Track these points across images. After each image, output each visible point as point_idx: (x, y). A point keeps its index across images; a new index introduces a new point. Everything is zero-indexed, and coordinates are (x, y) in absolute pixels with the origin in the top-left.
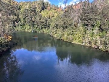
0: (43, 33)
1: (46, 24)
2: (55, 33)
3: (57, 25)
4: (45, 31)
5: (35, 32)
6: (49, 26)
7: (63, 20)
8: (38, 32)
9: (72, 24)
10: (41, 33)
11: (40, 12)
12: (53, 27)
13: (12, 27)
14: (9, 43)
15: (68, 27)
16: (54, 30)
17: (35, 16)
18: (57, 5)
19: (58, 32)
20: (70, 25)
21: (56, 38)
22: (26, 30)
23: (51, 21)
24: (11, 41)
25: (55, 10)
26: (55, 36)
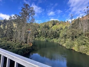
0: (53, 42)
1: (56, 35)
2: (63, 42)
3: (66, 36)
4: (55, 41)
5: (47, 41)
6: (58, 37)
7: (71, 31)
8: (49, 41)
9: (82, 34)
10: (52, 42)
11: (51, 27)
12: (62, 37)
13: (33, 38)
14: (30, 48)
15: (78, 37)
16: (63, 40)
17: (48, 30)
18: (65, 21)
19: (67, 42)
20: (80, 35)
21: (65, 47)
22: (41, 40)
23: (60, 33)
24: (31, 47)
25: (63, 24)
26: (64, 45)
